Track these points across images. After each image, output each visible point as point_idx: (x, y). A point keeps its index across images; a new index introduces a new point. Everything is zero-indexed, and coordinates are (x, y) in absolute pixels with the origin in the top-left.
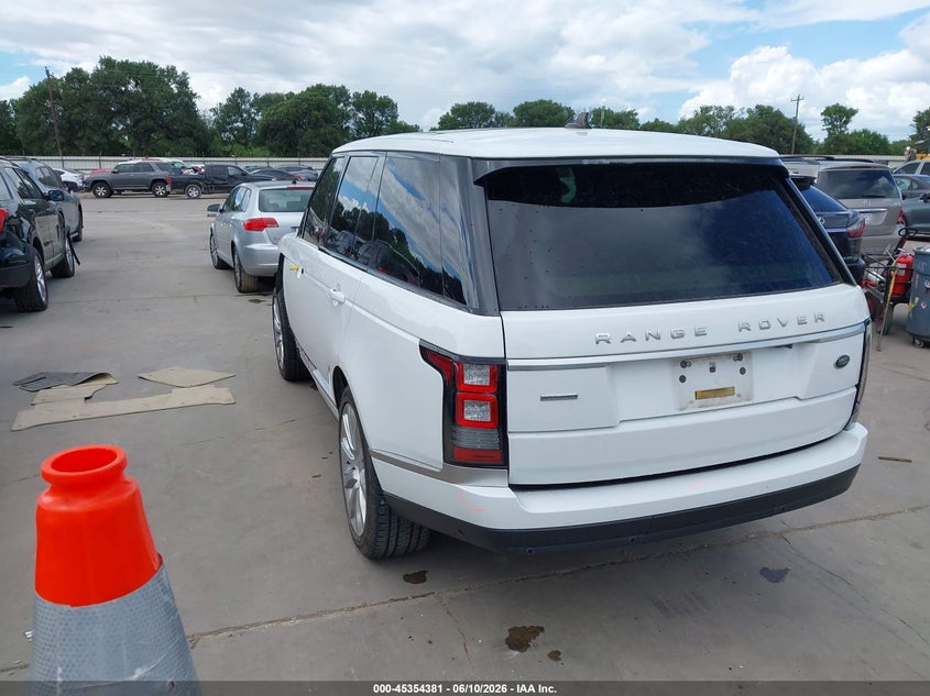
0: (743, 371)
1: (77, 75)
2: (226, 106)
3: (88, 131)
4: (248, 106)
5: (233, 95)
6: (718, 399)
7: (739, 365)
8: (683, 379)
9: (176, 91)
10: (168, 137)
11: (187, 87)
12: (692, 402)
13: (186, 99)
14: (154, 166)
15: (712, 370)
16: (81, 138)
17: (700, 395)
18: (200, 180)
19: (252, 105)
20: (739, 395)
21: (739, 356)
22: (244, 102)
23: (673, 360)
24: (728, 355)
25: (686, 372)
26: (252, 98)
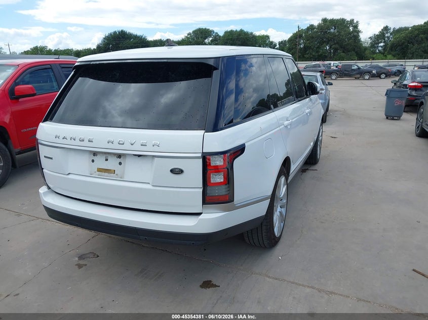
0: (120, 164)
1: (311, 27)
2: (377, 35)
3: (311, 50)
4: (389, 35)
5: (382, 30)
6: (106, 174)
7: (119, 160)
8: (93, 161)
9: (352, 30)
10: (343, 52)
11: (357, 28)
12: (95, 172)
13: (355, 34)
14: (321, 65)
15: (107, 160)
16: (308, 54)
17: (100, 170)
18: (338, 71)
19: (391, 34)
20: (117, 175)
21: (119, 156)
22: (387, 33)
23: (91, 152)
24: (114, 154)
25: (95, 158)
26: (392, 30)
